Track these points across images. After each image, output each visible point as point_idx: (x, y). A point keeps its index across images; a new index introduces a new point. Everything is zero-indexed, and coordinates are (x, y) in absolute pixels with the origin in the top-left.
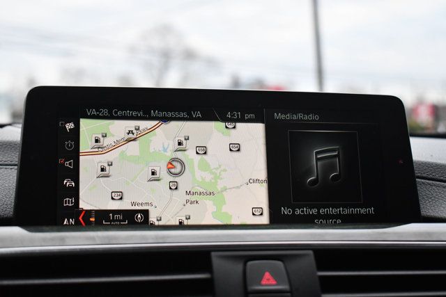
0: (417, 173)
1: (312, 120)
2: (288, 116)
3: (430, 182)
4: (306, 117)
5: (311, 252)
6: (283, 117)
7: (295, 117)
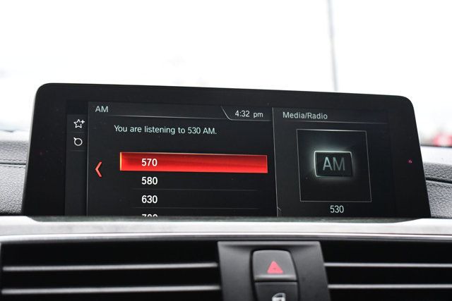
0: (427, 175)
1: (321, 120)
2: (297, 116)
3: (440, 183)
4: (315, 117)
5: (318, 243)
6: (291, 116)
7: (303, 116)
